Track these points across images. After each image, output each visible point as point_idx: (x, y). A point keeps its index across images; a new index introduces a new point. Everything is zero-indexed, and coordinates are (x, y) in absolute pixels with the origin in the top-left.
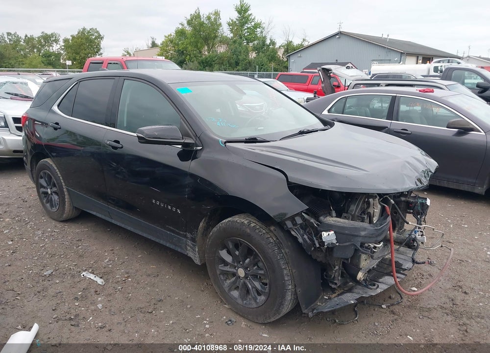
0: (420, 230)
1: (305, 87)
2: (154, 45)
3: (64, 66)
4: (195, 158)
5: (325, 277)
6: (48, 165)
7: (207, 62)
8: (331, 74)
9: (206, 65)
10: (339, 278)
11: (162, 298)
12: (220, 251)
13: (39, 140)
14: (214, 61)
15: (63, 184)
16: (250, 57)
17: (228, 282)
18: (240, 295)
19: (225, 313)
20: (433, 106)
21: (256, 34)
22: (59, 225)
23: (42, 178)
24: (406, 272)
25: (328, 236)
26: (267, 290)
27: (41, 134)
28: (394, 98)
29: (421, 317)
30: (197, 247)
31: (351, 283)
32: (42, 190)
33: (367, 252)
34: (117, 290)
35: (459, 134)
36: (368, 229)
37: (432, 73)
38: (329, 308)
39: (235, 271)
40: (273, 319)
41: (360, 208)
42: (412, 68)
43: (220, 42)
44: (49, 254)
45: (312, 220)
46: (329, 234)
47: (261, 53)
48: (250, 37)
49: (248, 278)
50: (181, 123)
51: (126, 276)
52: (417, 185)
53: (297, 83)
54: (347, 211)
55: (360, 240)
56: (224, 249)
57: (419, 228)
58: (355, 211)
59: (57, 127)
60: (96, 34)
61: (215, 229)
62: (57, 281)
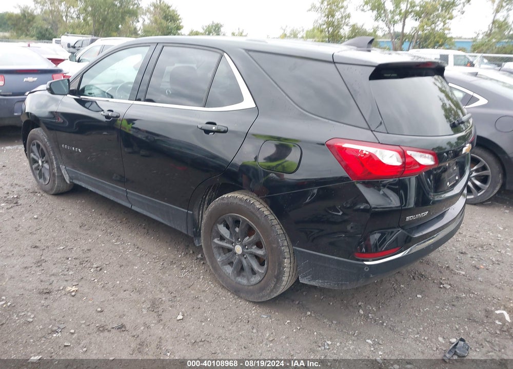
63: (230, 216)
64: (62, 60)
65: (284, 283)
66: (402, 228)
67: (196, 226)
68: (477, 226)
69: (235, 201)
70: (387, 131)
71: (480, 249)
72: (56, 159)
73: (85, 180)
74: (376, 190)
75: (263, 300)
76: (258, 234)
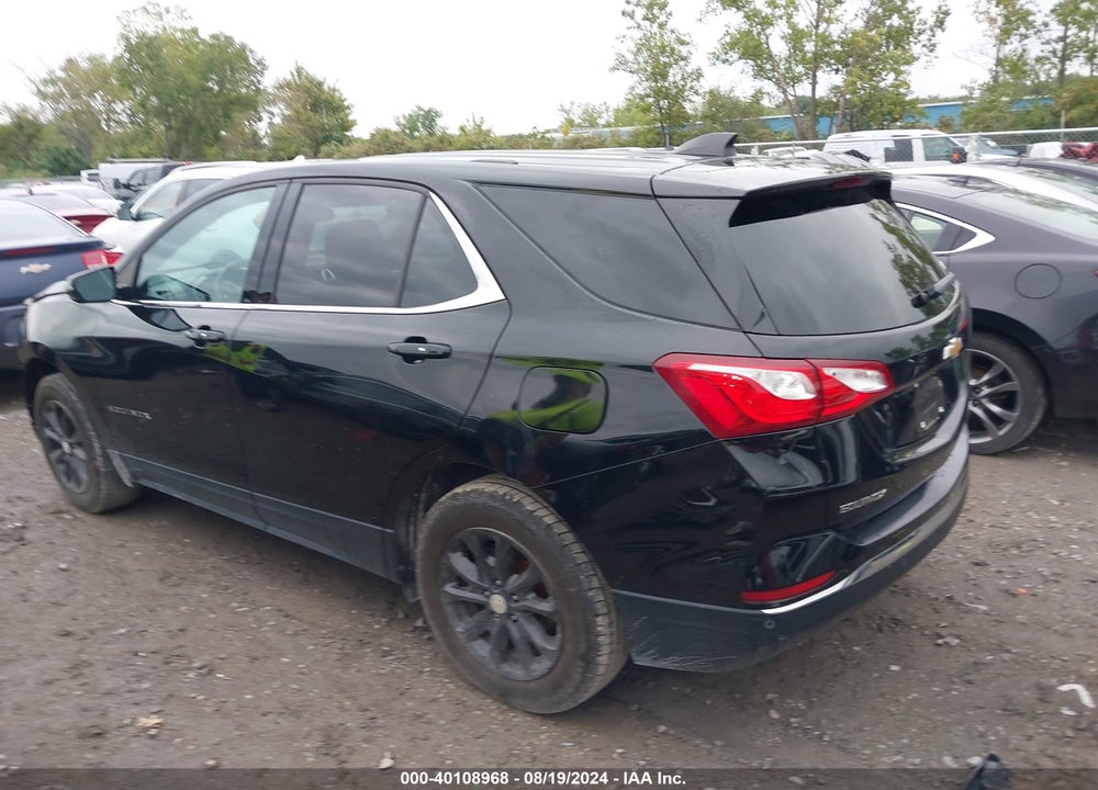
63: (473, 532)
64: (102, 218)
65: (602, 669)
66: (836, 528)
67: (404, 558)
68: (1004, 502)
69: (482, 500)
70: (777, 330)
71: (1015, 552)
72: (99, 437)
73: (165, 478)
74: (769, 457)
75: (563, 708)
76: (536, 569)
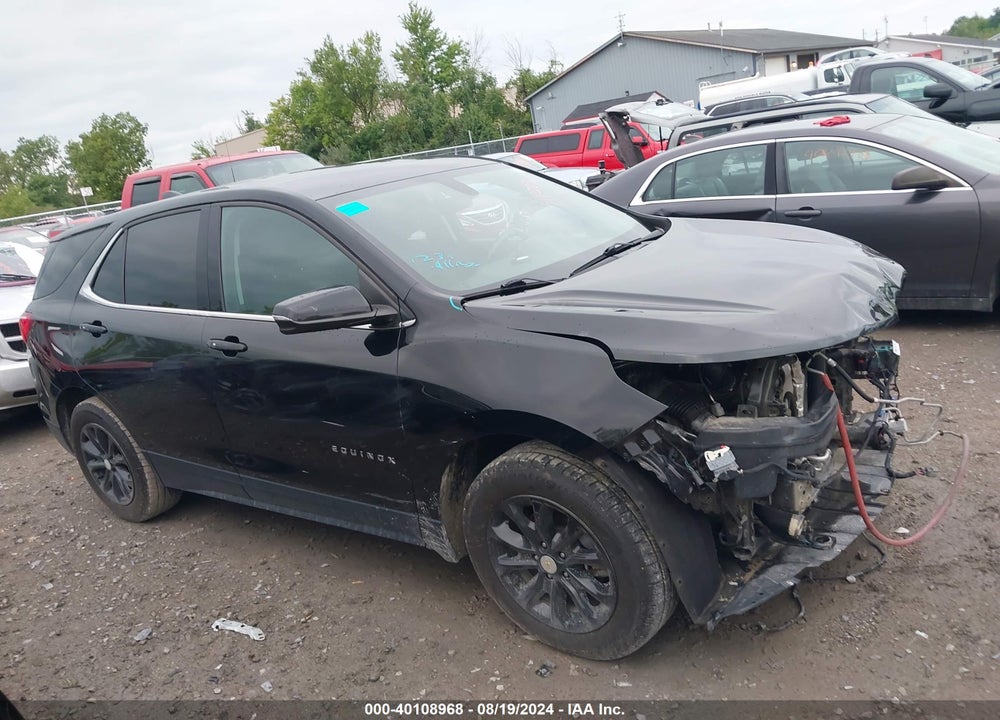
0: (891, 408)
1: (578, 157)
2: (252, 125)
3: (78, 200)
4: (403, 344)
5: (723, 543)
6: (95, 412)
7: (366, 142)
8: (629, 122)
9: (365, 147)
10: (753, 538)
11: (393, 646)
12: (494, 528)
13: (68, 363)
14: (380, 137)
15: (135, 445)
16: (452, 115)
17: (524, 587)
18: (554, 610)
19: (529, 654)
20: (850, 148)
21: (455, 68)
22: (143, 530)
23: (86, 440)
24: (878, 500)
25: (719, 459)
26: (611, 592)
27: (67, 350)
28: (772, 148)
29: (932, 587)
30: (443, 528)
31: (776, 544)
32: (92, 464)
33: (805, 477)
34: (294, 646)
35: (919, 198)
36: (798, 429)
37: (823, 84)
38: (745, 605)
39: (534, 563)
40: (633, 649)
41: (772, 387)
42: (780, 81)
43: (386, 95)
44: (136, 596)
45: (676, 431)
46: (720, 455)
47: (471, 105)
48: (444, 75)
49: (566, 574)
50: (361, 278)
51: (306, 612)
52: (877, 320)
53: (557, 151)
54: (746, 400)
55: (785, 453)
56: (502, 523)
57: (888, 405)
58: (763, 397)
59: (97, 329)
60: (131, 124)
61: (475, 485)
62: (166, 650)
